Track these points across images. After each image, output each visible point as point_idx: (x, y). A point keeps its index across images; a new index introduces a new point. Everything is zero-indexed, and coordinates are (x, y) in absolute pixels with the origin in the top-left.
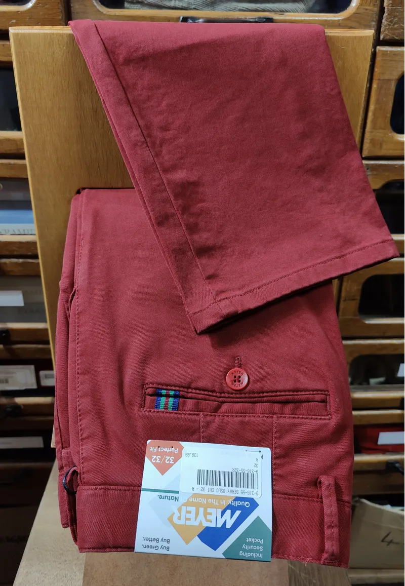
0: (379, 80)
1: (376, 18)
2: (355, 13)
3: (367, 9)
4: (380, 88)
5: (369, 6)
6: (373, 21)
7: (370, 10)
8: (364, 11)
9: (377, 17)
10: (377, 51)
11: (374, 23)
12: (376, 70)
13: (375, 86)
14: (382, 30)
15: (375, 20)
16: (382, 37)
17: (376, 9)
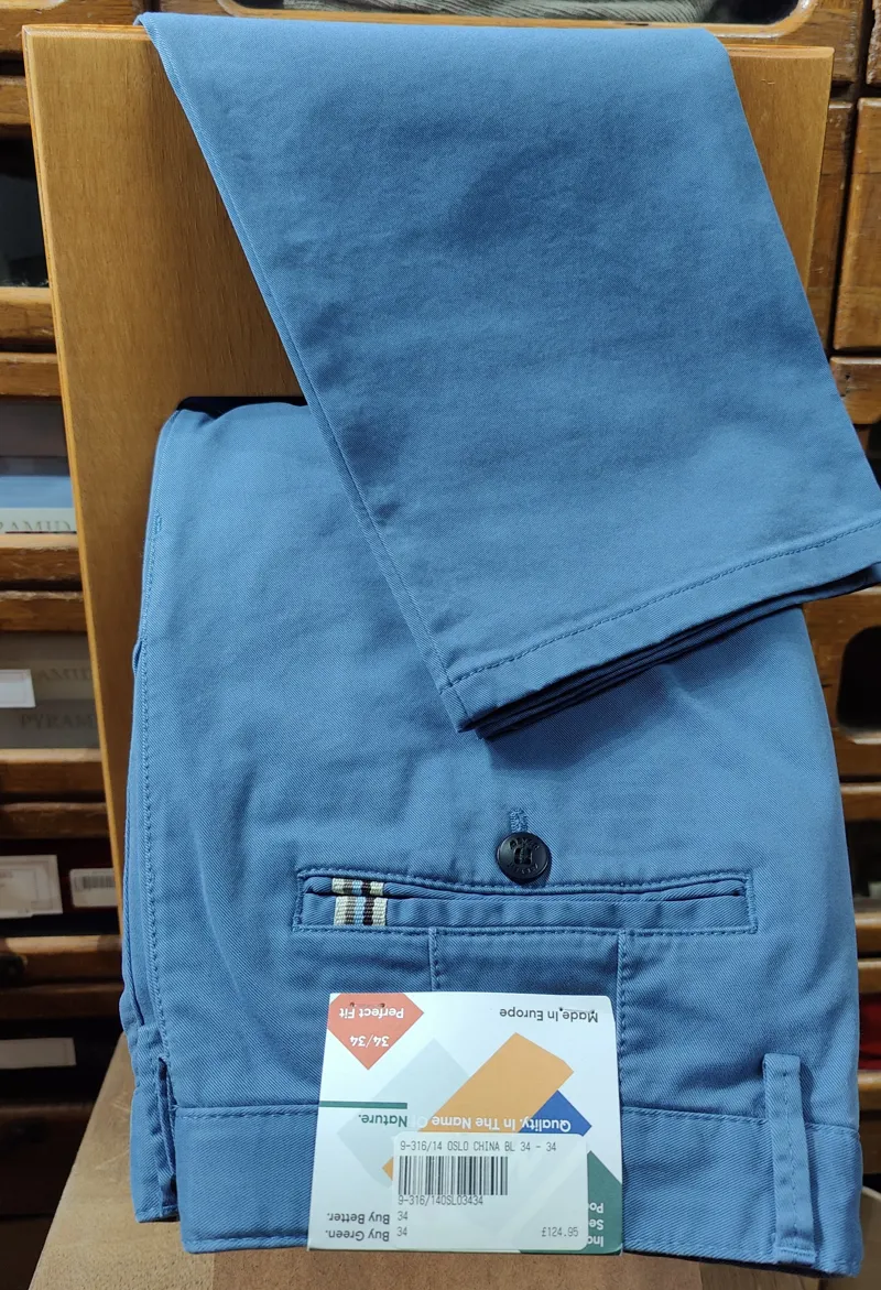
0: (867, 173)
1: (856, 34)
2: (809, 23)
3: (834, 15)
4: (869, 192)
5: (840, 7)
6: (848, 41)
7: (843, 17)
8: (829, 19)
9: (858, 33)
10: (861, 108)
11: (851, 46)
12: (859, 150)
13: (857, 187)
14: (869, 62)
15: (853, 38)
16: (870, 77)
17: (856, 15)
